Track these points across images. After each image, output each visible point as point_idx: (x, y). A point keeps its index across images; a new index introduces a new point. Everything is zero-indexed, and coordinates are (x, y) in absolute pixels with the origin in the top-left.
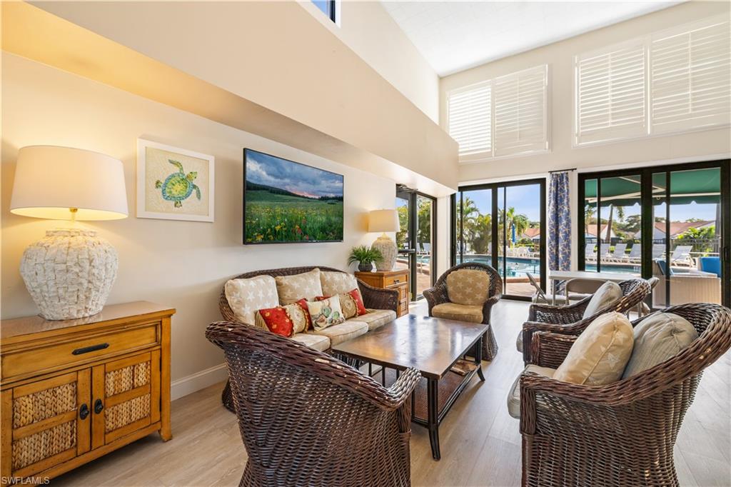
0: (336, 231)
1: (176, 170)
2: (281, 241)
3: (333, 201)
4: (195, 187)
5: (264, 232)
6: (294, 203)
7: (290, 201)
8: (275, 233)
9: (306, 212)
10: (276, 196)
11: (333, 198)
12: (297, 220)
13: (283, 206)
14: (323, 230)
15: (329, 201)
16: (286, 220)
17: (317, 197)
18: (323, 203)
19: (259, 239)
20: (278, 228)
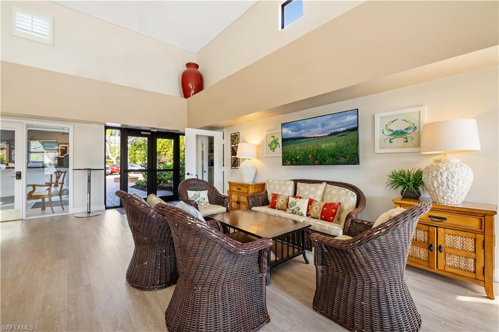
0: (348, 156)
1: (273, 139)
2: (300, 164)
3: (344, 133)
4: (278, 143)
5: (290, 160)
6: (307, 142)
7: (305, 142)
8: (297, 160)
9: (317, 146)
10: (296, 141)
11: (344, 131)
12: (309, 152)
13: (300, 145)
14: (333, 156)
15: (338, 135)
16: (303, 153)
17: (326, 135)
18: (333, 137)
19: (289, 163)
20: (298, 157)
